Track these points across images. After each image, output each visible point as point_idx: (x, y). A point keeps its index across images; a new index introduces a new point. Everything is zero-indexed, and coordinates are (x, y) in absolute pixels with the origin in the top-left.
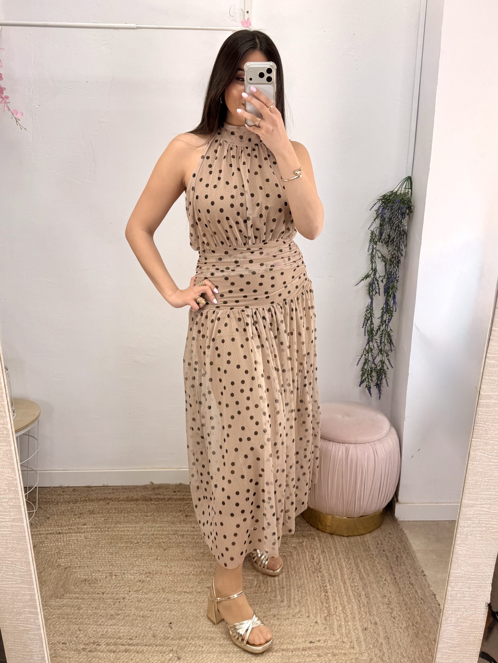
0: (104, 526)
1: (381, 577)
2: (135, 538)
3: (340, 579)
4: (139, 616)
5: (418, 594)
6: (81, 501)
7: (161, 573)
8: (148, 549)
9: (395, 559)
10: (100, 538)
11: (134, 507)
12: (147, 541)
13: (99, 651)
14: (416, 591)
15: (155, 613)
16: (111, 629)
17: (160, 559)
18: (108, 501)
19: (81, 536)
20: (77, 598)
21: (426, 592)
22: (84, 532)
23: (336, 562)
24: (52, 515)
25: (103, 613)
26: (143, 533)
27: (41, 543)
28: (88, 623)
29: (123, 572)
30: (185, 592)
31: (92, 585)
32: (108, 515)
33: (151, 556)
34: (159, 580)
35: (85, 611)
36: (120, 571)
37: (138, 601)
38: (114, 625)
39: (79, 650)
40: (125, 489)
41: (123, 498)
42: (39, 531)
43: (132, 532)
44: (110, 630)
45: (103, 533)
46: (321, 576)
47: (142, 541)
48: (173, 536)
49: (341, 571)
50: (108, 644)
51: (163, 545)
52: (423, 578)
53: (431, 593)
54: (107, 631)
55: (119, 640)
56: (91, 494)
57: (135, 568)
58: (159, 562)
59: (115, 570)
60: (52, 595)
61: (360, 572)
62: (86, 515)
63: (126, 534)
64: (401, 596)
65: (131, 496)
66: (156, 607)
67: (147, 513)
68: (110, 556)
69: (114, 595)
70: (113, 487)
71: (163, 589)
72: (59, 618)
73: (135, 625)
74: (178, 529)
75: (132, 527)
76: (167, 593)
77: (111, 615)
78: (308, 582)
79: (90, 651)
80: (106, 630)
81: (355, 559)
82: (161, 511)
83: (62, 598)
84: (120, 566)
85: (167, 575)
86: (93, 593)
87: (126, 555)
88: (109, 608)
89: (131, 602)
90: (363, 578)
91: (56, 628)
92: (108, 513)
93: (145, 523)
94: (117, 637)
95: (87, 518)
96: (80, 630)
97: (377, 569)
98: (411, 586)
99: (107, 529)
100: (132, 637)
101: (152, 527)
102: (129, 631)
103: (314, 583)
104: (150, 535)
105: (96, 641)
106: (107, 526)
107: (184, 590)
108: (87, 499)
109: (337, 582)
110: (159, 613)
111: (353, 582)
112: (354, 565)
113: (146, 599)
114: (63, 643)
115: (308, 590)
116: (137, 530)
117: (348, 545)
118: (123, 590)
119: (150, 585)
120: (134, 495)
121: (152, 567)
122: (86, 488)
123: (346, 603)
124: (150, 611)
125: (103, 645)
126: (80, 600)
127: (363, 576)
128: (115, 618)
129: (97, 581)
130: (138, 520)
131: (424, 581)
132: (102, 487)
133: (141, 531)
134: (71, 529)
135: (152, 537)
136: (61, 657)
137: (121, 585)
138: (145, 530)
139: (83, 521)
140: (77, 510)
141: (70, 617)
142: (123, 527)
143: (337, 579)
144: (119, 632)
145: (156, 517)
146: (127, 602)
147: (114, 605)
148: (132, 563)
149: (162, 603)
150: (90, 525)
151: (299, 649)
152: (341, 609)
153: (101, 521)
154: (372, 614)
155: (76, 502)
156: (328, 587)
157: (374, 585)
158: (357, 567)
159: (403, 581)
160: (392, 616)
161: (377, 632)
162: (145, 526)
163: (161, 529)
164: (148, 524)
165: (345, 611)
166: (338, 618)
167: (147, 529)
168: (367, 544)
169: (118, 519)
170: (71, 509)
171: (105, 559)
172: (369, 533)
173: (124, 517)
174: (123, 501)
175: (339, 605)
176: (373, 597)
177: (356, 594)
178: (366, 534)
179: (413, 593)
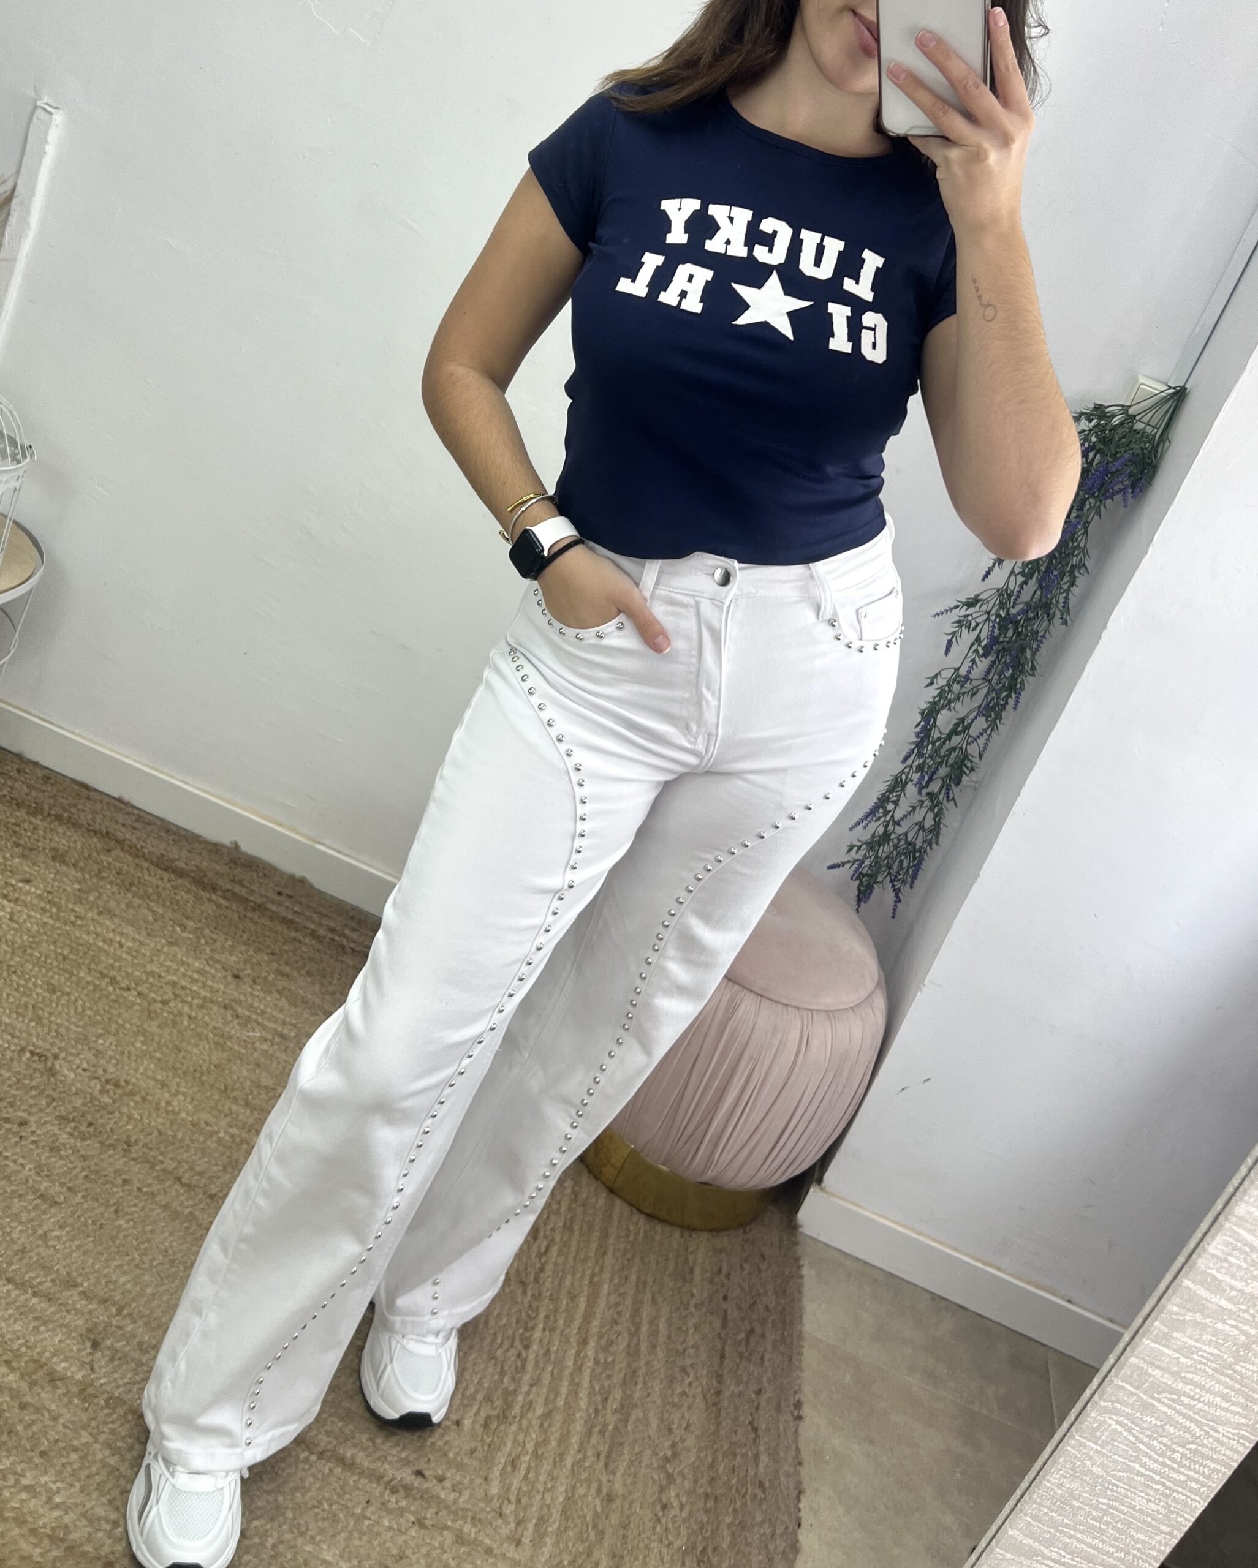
0: (70, 906)
1: (684, 1370)
2: (129, 975)
3: (577, 1322)
5: (757, 1464)
6: (49, 815)
9: (743, 1335)
10: (45, 933)
11: (164, 889)
12: (153, 995)
14: (756, 1455)
18: (112, 844)
22: (17, 900)
26: (154, 968)
29: (55, 1050)
30: (178, 1179)
32: (95, 880)
40: (168, 831)
41: (150, 853)
43: (129, 954)
45: (58, 925)
46: (533, 1295)
47: (139, 989)
48: (222, 1011)
49: (589, 1304)
51: (185, 1023)
52: (792, 1423)
56: (80, 807)
57: (89, 1056)
58: (152, 1067)
61: (636, 1332)
63: (111, 951)
64: (709, 1451)
65: (171, 855)
66: (88, 1185)
67: (188, 918)
68: (46, 993)
70: (142, 814)
71: (129, 1145)
74: (242, 997)
75: (134, 940)
76: (133, 1159)
81: (641, 1287)
82: (225, 929)
84: (56, 1031)
85: (157, 1109)
87: (84, 1010)
89: (34, 1142)
90: (637, 1352)
92: (97, 875)
93: (171, 944)
95: (43, 866)
98: (750, 1436)
99: (73, 918)
104: (167, 983)
106: (77, 909)
107: (179, 1172)
108: (66, 815)
109: (567, 1332)
111: (606, 1349)
112: (628, 1302)
113: (75, 1150)
116: (144, 955)
117: (640, 1240)
118: (32, 1101)
120: (180, 857)
121: (132, 1072)
122: (76, 787)
123: (560, 1403)
124: (69, 1188)
127: (637, 1346)
130: (157, 928)
131: (790, 1433)
132: (115, 802)
133: (151, 961)
135: (170, 990)
138: (162, 965)
140: (29, 834)
142: (114, 930)
143: (569, 1322)
145: (203, 941)
150: (37, 888)
151: (380, 1478)
152: (539, 1411)
153: (69, 889)
154: (612, 1467)
155: (36, 811)
156: (537, 1334)
157: (657, 1387)
158: (636, 1311)
159: (736, 1409)
160: (661, 1500)
161: (600, 1527)
162: (167, 954)
163: (202, 979)
164: (176, 949)
165: (546, 1425)
166: (521, 1437)
167: (168, 963)
168: (691, 1258)
169: (112, 904)
170: (16, 824)
171: (30, 996)
172: (711, 1230)
173: (129, 905)
174: (146, 860)
175: (541, 1401)
176: (638, 1419)
177: (597, 1388)
178: (701, 1230)
179: (746, 1454)
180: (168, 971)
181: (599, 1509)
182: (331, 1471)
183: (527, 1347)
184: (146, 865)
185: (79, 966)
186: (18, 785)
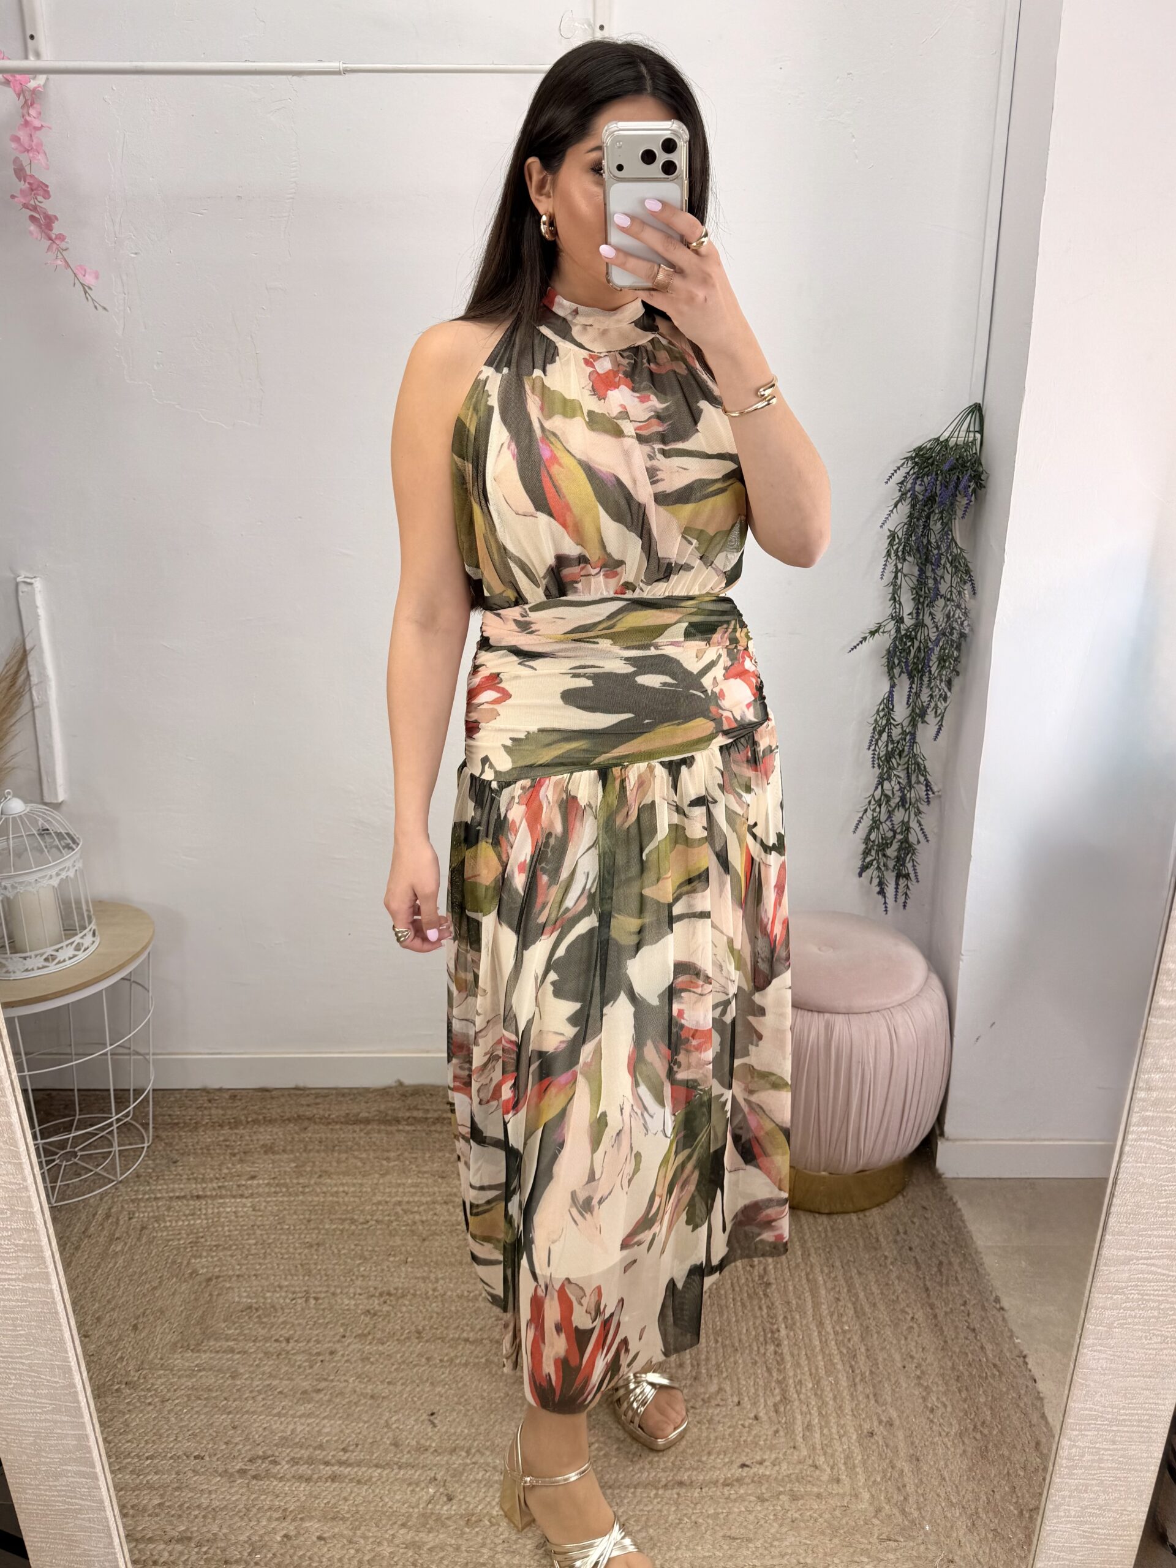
0: (295, 1181)
1: (903, 1311)
2: (362, 1211)
3: (810, 1312)
4: (365, 1395)
5: (986, 1354)
6: (248, 1122)
7: (414, 1295)
8: (388, 1237)
9: (935, 1269)
10: (285, 1209)
12: (387, 1218)
13: (275, 1477)
14: (982, 1348)
15: (399, 1388)
16: (302, 1424)
17: (412, 1262)
18: (306, 1123)
19: (244, 1206)
20: (232, 1350)
21: (1005, 1350)
22: (252, 1195)
23: (803, 1274)
24: (183, 1154)
25: (287, 1386)
26: (380, 1198)
27: (157, 1219)
28: (252, 1410)
29: (332, 1289)
30: (467, 1340)
31: (265, 1320)
32: (304, 1155)
33: (394, 1256)
34: (409, 1312)
35: (248, 1382)
36: (325, 1289)
37: (363, 1360)
38: (309, 1416)
39: (232, 1475)
40: (343, 1095)
41: (338, 1117)
42: (152, 1191)
43: (354, 1197)
44: (299, 1428)
45: (292, 1199)
46: (768, 1307)
47: (374, 1218)
48: (445, 1207)
49: (813, 1296)
50: (294, 1462)
51: (421, 1227)
52: (998, 1315)
53: (1016, 1352)
54: (293, 1431)
55: (317, 1452)
56: (269, 1106)
57: (358, 1283)
58: (410, 1269)
59: (315, 1286)
60: (175, 1344)
61: (857, 1299)
62: (256, 1156)
63: (341, 1200)
64: (946, 1359)
65: (355, 1111)
66: (401, 1375)
67: (388, 1151)
68: (306, 1251)
69: (310, 1345)
70: (315, 1091)
71: (419, 1332)
72: (189, 1396)
73: (356, 1416)
75: (354, 1185)
76: (427, 1341)
77: (305, 1392)
78: (737, 1321)
79: (255, 1477)
80: (291, 1427)
81: (846, 1268)
82: (420, 1147)
83: (198, 1351)
84: (326, 1275)
85: (428, 1298)
86: (266, 1339)
87: (339, 1251)
88: (300, 1374)
89: (347, 1361)
90: (864, 1314)
91: (182, 1420)
92: (305, 1151)
93: (383, 1175)
94: (315, 1445)
95: (260, 1161)
96: (234, 1428)
97: (893, 1293)
98: (971, 1336)
99: (301, 1189)
100: (348, 1445)
101: (399, 1185)
102: (341, 1431)
103: (751, 1323)
104: (395, 1204)
105: (269, 1453)
106: (301, 1181)
107: (465, 1335)
108: (261, 1117)
109: (804, 1322)
110: (408, 1389)
111: (839, 1321)
112: (842, 1282)
113: (381, 1354)
114: (196, 1457)
115: (737, 1339)
116: (367, 1192)
117: (830, 1234)
118: (332, 1333)
119: (389, 1322)
120: (362, 1110)
121: (396, 1280)
122: (260, 1093)
123: (822, 1372)
124: (389, 1383)
125: (284, 1463)
126: (238, 1356)
127: (862, 1309)
128: (312, 1399)
129: (276, 1310)
130: (368, 1168)
131: (1000, 1322)
132: (292, 1092)
133: (374, 1194)
134: (224, 1187)
135: (399, 1209)
136: (192, 1490)
137: (327, 1320)
138: (384, 1193)
139: (249, 1169)
140: (239, 1143)
141: (214, 1395)
142: (336, 1185)
143: (803, 1313)
144: (319, 1432)
145: (407, 1162)
146: (339, 1361)
147: (311, 1367)
148: (351, 1271)
149: (415, 1366)
150: (264, 1179)
151: (716, 1483)
152: (810, 1385)
153: (288, 1169)
154: (881, 1400)
155: (236, 1124)
156: (783, 1332)
157: (888, 1332)
158: (850, 1287)
159: (953, 1321)
160: (926, 1407)
161: (891, 1444)
162: (383, 1184)
163: (419, 1189)
164: (389, 1177)
165: (819, 1393)
166: (804, 1408)
167: (387, 1190)
168: (873, 1232)
169: (325, 1167)
170: (225, 1140)
171: (294, 1259)
172: (878, 1205)
173: (339, 1162)
174: (337, 1123)
175: (807, 1376)
176: (885, 1360)
177: (845, 1351)
178: (870, 1208)
179: (974, 1350)
180: (390, 1196)
181: (885, 1433)
182: (678, 1494)
183: (778, 1345)
184: (338, 1127)
185: (322, 1221)
186: (213, 1111)
